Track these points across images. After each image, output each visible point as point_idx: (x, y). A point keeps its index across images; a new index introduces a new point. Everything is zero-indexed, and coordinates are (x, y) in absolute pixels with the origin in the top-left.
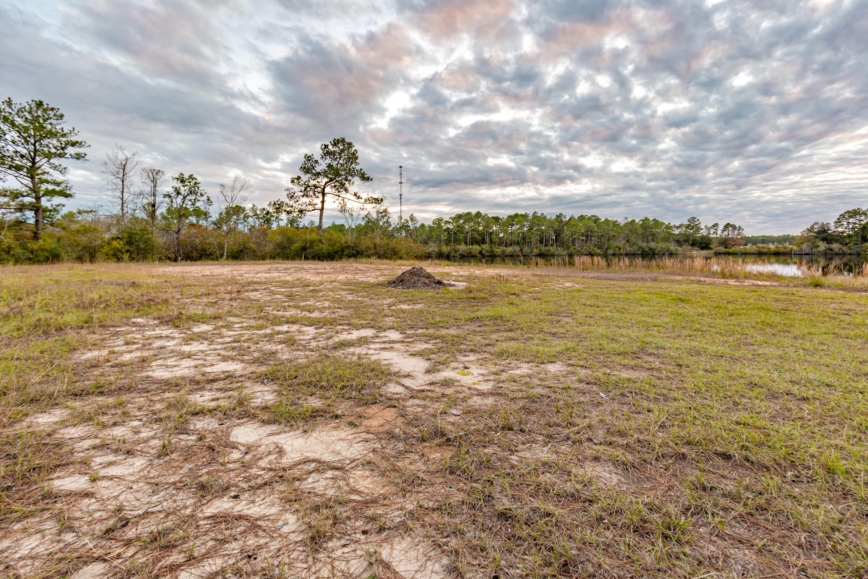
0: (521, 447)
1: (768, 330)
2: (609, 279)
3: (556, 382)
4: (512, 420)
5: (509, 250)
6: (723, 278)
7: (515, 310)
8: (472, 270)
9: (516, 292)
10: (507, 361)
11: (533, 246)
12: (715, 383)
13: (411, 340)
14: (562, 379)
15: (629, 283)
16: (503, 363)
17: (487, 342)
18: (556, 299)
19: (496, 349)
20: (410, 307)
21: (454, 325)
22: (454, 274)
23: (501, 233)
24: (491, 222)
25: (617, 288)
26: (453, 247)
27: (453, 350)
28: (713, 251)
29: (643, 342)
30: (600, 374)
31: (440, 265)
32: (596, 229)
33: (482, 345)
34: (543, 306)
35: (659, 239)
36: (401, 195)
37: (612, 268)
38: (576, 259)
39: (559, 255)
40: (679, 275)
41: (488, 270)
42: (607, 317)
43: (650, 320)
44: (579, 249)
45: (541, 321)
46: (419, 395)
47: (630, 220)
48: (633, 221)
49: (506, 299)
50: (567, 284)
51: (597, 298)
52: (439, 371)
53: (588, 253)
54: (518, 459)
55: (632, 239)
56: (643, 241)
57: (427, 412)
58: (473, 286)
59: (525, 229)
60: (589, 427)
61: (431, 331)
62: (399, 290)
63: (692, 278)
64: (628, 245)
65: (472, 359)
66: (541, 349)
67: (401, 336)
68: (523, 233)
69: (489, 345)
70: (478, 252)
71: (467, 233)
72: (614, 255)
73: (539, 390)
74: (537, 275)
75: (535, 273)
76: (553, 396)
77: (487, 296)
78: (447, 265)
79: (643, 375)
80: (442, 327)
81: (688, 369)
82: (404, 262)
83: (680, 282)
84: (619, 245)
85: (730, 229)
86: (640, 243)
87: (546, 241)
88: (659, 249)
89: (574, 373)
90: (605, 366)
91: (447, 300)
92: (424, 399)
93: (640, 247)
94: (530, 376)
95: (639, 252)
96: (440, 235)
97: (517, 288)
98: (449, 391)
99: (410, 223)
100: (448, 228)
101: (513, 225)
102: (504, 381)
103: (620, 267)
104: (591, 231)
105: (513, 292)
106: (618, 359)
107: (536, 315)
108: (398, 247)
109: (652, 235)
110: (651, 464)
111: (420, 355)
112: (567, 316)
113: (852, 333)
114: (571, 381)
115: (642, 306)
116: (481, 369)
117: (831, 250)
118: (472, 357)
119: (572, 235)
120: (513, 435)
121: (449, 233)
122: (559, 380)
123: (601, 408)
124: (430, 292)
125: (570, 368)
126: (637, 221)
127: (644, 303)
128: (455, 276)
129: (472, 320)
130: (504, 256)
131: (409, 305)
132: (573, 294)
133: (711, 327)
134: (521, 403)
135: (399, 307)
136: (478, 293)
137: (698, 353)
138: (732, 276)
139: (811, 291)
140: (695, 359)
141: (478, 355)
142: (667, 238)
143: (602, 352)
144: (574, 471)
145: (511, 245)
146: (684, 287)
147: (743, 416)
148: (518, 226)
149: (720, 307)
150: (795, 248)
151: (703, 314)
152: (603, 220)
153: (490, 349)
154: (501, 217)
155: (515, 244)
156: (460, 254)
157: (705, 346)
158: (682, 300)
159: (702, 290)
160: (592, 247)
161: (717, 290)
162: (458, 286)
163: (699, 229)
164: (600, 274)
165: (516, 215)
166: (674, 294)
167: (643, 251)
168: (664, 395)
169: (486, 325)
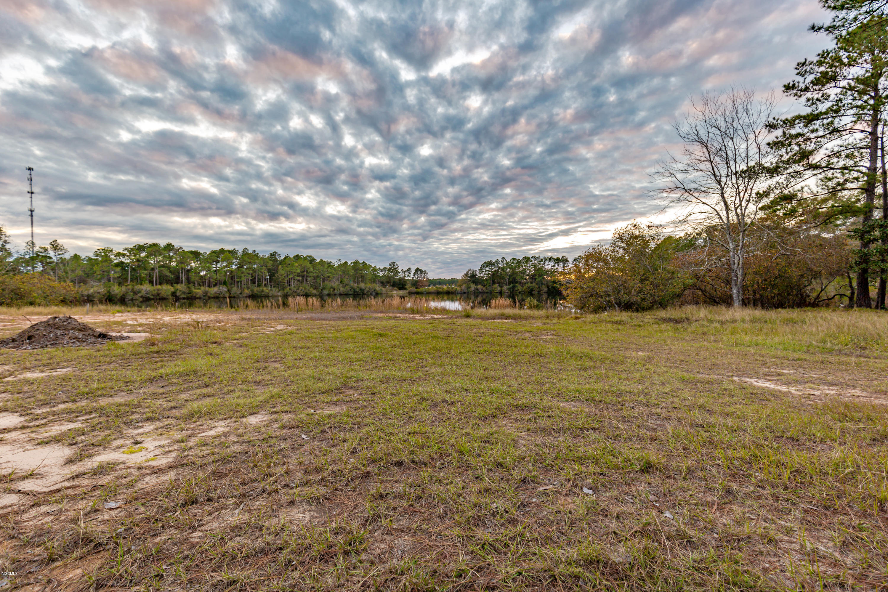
0: (207, 519)
1: (437, 354)
2: (322, 320)
3: (257, 434)
4: (197, 491)
5: (213, 291)
6: (412, 314)
7: (215, 362)
8: (159, 317)
9: (218, 340)
10: (198, 423)
11: (243, 286)
12: (398, 403)
13: (42, 422)
14: (263, 430)
15: (340, 323)
16: (192, 426)
17: (172, 404)
18: (265, 344)
19: (184, 411)
20: (44, 374)
21: (123, 391)
22: (129, 322)
23: (202, 270)
24: (188, 257)
25: (328, 328)
26: (130, 287)
27: (118, 423)
28: (407, 291)
29: (346, 377)
30: (303, 416)
31: (106, 311)
32: (312, 269)
33: (164, 410)
34: (249, 353)
35: (368, 281)
36: (32, 211)
37: (325, 308)
38: (290, 300)
39: (273, 296)
40: (382, 312)
41: (182, 316)
42: (316, 357)
43: (352, 355)
44: (295, 289)
45: (246, 370)
46: (49, 498)
47: (343, 262)
48: (346, 263)
49: (204, 349)
50: (279, 327)
51: (308, 339)
52: (91, 456)
53: (304, 293)
54: (201, 534)
55: (345, 280)
56: (354, 282)
57: (63, 518)
58: (158, 337)
59: (234, 267)
60: (286, 473)
61: (82, 404)
62: (27, 350)
63: (390, 315)
64: (341, 285)
65: (148, 430)
66: (242, 401)
67: (22, 419)
68: (231, 272)
69: (175, 408)
70: (170, 293)
71: (153, 269)
72: (329, 295)
73: (237, 448)
74: (246, 319)
75: (244, 316)
76: (251, 450)
77: (178, 347)
78: (119, 312)
79: (343, 408)
80: (101, 396)
81: (380, 396)
82: (38, 309)
83: (381, 319)
84: (333, 286)
85: (419, 272)
86: (352, 284)
87: (259, 280)
88: (367, 289)
89: (277, 421)
90: (309, 407)
91: (114, 359)
92: (57, 502)
93: (352, 288)
94: (225, 434)
95: (351, 292)
96: (109, 272)
97: (218, 335)
98: (105, 480)
99: (51, 253)
100: (122, 263)
101: (219, 261)
102: (191, 448)
103: (332, 307)
104: (307, 272)
105: (214, 340)
106: (321, 398)
107: (239, 365)
108: (26, 287)
109: (362, 276)
110: (341, 490)
111: (58, 441)
112: (276, 361)
113: (482, 350)
114: (275, 430)
115: (348, 343)
116: (159, 440)
117: (477, 289)
118: (148, 427)
119: (288, 275)
120: (198, 508)
121: (123, 269)
122: (260, 432)
123: (302, 450)
124: (85, 350)
125: (274, 416)
126: (349, 263)
127: (350, 340)
128: (130, 325)
129: (152, 380)
130: (207, 298)
131: (42, 372)
132: (284, 337)
133: (400, 356)
134: (210, 469)
135: (22, 376)
136: (165, 345)
137: (388, 380)
138: (419, 312)
139: (464, 321)
140: (386, 385)
141: (157, 423)
142: (375, 279)
143: (307, 393)
144: (266, 524)
145: (216, 285)
146: (384, 323)
147: (414, 427)
148: (225, 264)
149: (407, 339)
150: (458, 288)
151: (394, 346)
152: (318, 261)
153: (177, 412)
154: (202, 252)
155: (220, 284)
156: (141, 297)
157: (394, 373)
158: (381, 335)
159: (397, 324)
160: (308, 287)
161: (407, 324)
162: (133, 338)
163: (398, 272)
164: (314, 315)
165: (222, 251)
166: (375, 330)
167: (355, 291)
168: (358, 423)
169: (172, 384)
